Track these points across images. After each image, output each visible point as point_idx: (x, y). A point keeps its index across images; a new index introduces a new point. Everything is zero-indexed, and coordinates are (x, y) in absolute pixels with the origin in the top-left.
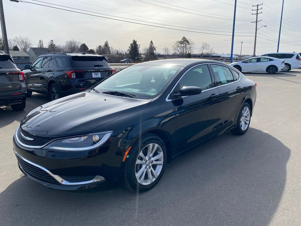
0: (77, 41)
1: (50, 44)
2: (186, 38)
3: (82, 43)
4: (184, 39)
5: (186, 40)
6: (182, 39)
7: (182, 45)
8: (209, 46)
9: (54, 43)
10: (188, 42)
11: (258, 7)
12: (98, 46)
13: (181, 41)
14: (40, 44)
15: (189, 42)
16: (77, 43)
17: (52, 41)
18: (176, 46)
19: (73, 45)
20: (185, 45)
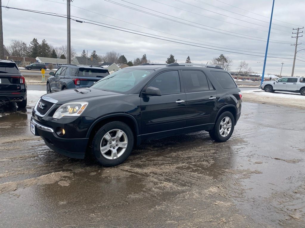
0: (117, 53)
1: (92, 54)
2: (224, 56)
3: (122, 55)
4: (222, 56)
5: (224, 58)
6: (220, 57)
7: (220, 63)
8: (247, 65)
9: (96, 53)
10: (225, 59)
11: (298, 31)
12: (136, 59)
13: (219, 59)
14: (84, 54)
15: (227, 60)
16: (117, 54)
17: (95, 51)
18: (213, 63)
19: (112, 57)
20: (222, 62)
